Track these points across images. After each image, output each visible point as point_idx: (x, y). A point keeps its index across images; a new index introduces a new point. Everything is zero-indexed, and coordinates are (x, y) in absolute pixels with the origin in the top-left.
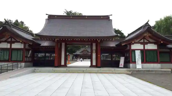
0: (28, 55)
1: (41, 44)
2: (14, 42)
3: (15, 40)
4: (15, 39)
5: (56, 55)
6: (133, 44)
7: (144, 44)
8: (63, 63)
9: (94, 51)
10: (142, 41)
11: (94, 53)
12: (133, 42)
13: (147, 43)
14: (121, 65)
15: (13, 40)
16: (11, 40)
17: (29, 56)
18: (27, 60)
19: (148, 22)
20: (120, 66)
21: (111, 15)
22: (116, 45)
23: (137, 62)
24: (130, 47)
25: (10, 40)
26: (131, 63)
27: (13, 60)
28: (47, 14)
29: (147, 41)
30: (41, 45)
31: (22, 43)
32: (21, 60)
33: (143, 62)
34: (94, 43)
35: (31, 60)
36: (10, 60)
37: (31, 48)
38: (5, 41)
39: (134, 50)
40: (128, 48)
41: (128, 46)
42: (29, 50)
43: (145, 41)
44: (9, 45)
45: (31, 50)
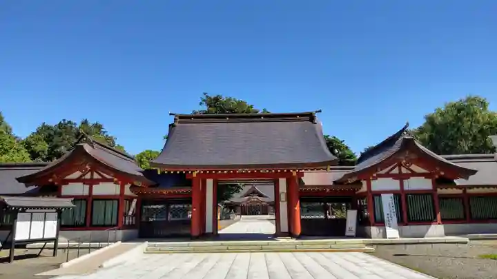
0: (129, 210)
2: (97, 182)
3: (100, 177)
4: (100, 174)
5: (195, 209)
6: (375, 178)
7: (401, 177)
8: (209, 229)
9: (283, 197)
10: (396, 171)
11: (283, 201)
12: (375, 175)
13: (407, 176)
14: (350, 230)
15: (96, 176)
17: (130, 213)
18: (127, 222)
19: (406, 127)
20: (347, 234)
21: (320, 111)
22: (335, 182)
23: (386, 222)
24: (369, 186)
25: (88, 176)
26: (373, 226)
27: (94, 223)
28: (171, 114)
29: (409, 172)
31: (116, 183)
32: (114, 222)
33: (401, 222)
34: (282, 177)
35: (134, 223)
36: (88, 224)
37: (136, 194)
38: (79, 180)
39: (378, 194)
40: (364, 188)
41: (364, 183)
42: (130, 199)
43: (404, 171)
44: (87, 187)
45: (135, 198)
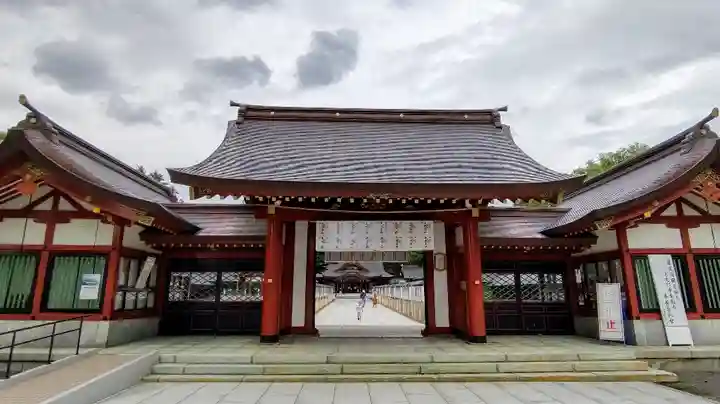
0: (136, 279)
1: (199, 229)
2: (65, 217)
3: (72, 208)
4: (74, 203)
5: (270, 281)
7: (683, 223)
8: (298, 319)
9: (440, 263)
10: (671, 211)
11: (440, 270)
12: (648, 214)
13: (695, 222)
15: (64, 205)
16: (56, 204)
19: (711, 117)
21: (505, 109)
24: (621, 237)
25: (46, 206)
26: (638, 318)
27: (51, 306)
28: (233, 104)
29: (696, 213)
30: (201, 234)
31: (104, 220)
33: (690, 310)
35: (151, 305)
36: (35, 308)
37: (153, 248)
38: (27, 212)
39: (642, 254)
40: (606, 241)
41: (606, 235)
42: (140, 257)
43: (688, 211)
44: (42, 228)
45: (151, 255)
